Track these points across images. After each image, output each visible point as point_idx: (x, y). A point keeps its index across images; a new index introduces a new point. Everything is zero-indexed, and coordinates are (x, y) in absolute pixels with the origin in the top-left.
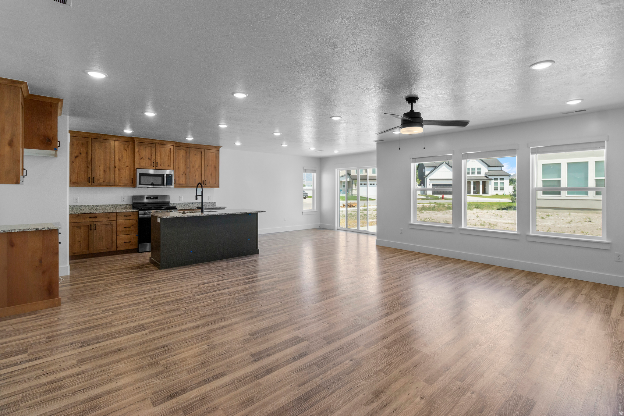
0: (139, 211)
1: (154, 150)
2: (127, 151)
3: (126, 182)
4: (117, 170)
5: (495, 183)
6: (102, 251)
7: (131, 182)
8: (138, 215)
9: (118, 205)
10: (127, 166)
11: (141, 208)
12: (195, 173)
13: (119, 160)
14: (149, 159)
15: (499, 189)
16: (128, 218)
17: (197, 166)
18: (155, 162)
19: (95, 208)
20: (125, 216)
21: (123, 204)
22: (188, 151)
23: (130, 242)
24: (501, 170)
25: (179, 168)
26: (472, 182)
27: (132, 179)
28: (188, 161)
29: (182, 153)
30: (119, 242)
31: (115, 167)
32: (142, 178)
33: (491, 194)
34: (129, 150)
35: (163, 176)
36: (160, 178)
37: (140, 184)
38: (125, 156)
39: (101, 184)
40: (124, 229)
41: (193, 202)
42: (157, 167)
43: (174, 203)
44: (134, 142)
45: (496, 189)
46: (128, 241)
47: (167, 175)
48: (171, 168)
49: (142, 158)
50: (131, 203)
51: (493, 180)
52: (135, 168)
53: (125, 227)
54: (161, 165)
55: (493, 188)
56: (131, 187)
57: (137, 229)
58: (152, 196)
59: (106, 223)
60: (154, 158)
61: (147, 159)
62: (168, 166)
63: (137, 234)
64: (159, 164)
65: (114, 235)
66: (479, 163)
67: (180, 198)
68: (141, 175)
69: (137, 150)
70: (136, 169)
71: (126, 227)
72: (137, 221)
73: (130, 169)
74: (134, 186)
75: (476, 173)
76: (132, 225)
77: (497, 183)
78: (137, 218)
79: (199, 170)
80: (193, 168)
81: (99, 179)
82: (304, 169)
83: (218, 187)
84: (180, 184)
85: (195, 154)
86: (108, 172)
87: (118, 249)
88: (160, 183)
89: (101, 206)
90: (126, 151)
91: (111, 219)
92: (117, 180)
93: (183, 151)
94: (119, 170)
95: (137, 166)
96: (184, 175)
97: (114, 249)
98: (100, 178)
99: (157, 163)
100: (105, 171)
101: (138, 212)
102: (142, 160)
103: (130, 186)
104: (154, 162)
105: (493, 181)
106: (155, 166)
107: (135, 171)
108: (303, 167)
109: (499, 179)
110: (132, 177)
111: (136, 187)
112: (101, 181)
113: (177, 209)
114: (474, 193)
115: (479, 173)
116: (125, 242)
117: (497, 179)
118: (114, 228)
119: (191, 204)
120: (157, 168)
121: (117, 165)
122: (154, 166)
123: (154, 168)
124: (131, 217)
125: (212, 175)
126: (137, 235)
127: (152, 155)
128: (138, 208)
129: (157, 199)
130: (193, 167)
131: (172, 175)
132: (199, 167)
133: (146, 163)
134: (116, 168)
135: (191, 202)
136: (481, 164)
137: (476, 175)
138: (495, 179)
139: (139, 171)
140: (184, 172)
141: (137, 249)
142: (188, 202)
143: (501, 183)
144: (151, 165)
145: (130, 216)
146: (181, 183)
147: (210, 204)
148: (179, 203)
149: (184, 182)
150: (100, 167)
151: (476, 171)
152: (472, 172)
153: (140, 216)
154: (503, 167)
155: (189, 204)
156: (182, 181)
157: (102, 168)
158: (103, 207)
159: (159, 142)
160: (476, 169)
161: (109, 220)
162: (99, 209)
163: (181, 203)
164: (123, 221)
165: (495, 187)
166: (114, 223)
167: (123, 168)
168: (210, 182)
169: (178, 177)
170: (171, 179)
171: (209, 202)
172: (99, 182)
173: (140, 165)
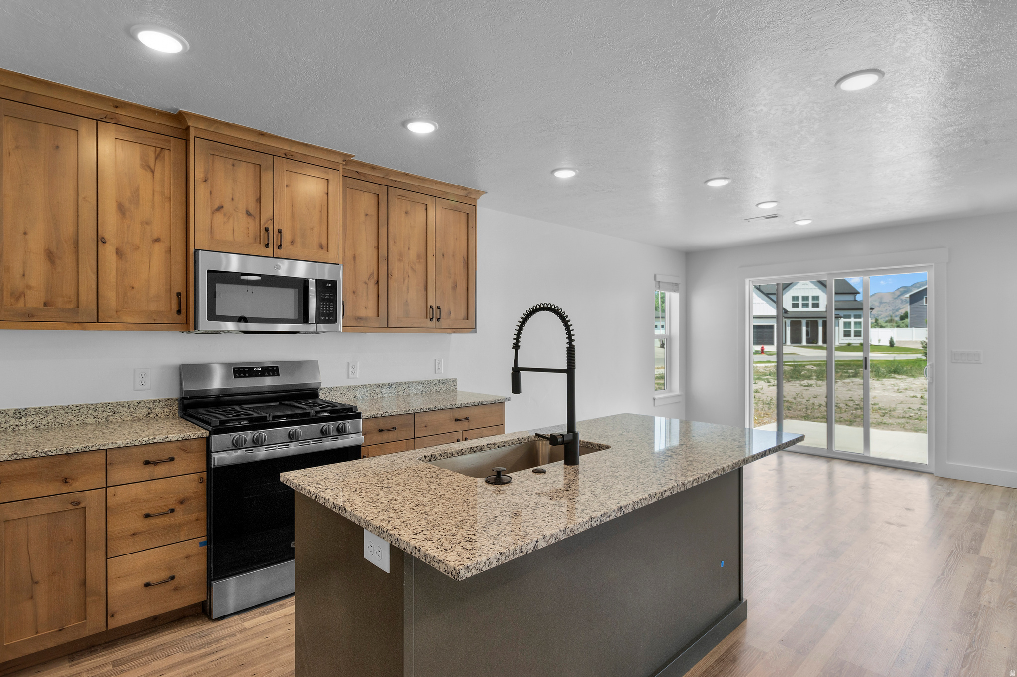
0: (210, 434)
1: (267, 177)
2: (158, 174)
3: (153, 307)
4: (108, 252)
5: (845, 323)
6: (32, 650)
7: (175, 307)
8: (208, 453)
9: (119, 404)
10: (158, 240)
11: (223, 422)
12: (406, 281)
13: (121, 209)
14: (248, 214)
15: (852, 334)
16: (160, 470)
17: (413, 254)
18: (271, 228)
19: (13, 422)
20: (147, 463)
21: (138, 399)
22: (383, 198)
23: (173, 578)
24: (855, 300)
25: (354, 258)
26: (804, 322)
27: (179, 294)
28: (383, 231)
29: (366, 202)
30: (117, 588)
31: (100, 240)
32: (221, 290)
33: (838, 344)
34: (166, 171)
35: (302, 285)
36: (290, 296)
37: (212, 316)
38: (145, 195)
39: (33, 316)
40: (139, 524)
41: (391, 382)
42: (280, 247)
43: (330, 389)
44: (187, 141)
45: (847, 334)
46: (164, 575)
47: (316, 281)
48: (332, 255)
49: (220, 208)
50: (176, 395)
51: (842, 319)
52: (192, 250)
53: (147, 516)
54: (293, 242)
55: (842, 333)
56: (176, 329)
57: (203, 515)
59: (53, 506)
60: (266, 212)
61: (242, 215)
62: (321, 247)
63: (204, 539)
64: (287, 236)
65: (95, 559)
66: (815, 287)
67: (350, 370)
68: (215, 277)
69: (198, 170)
70: (196, 251)
71: (151, 512)
72: (201, 480)
73: (169, 251)
74: (187, 323)
75: (810, 305)
76: (182, 502)
77: (849, 323)
78: (202, 466)
79: (420, 268)
80: (400, 260)
81: (23, 294)
82: (658, 280)
83: (474, 329)
84: (359, 319)
85: (406, 213)
86: (68, 260)
87: (114, 624)
88: (292, 313)
89: (38, 411)
90: (153, 172)
91: (77, 485)
92: (110, 296)
93: (366, 194)
94: (119, 253)
95: (199, 238)
96: (372, 286)
97: (95, 624)
98: (29, 287)
99: (280, 231)
100: (51, 256)
101: (208, 440)
102: (219, 217)
103: (171, 326)
104: (267, 230)
105: (842, 321)
106: (271, 245)
107: (190, 260)
108: (655, 276)
109: (852, 316)
110: (178, 287)
111: (196, 328)
112: (34, 300)
113: (358, 416)
114: (808, 341)
115: (816, 305)
116: (147, 585)
117: (849, 317)
118: (94, 524)
119: (384, 390)
120: (279, 253)
121: (109, 232)
122: (267, 246)
123: (269, 251)
124: (178, 467)
125: (455, 287)
126: (201, 544)
127: (259, 200)
128: (209, 424)
129: (273, 375)
130: (401, 258)
131: (334, 283)
132: (418, 257)
133: (238, 228)
134: (107, 245)
135: (386, 382)
136: (820, 289)
137: (810, 309)
138: (845, 317)
139: (207, 262)
140: (372, 274)
141: (203, 604)
142: (377, 383)
143: (855, 323)
144: (257, 238)
145: (172, 459)
146: (362, 313)
147: (442, 385)
148: (348, 388)
149: (371, 313)
150: (25, 233)
151: (810, 302)
152: (802, 303)
153: (215, 456)
154: (858, 295)
155: (378, 390)
156: (366, 308)
157: (37, 241)
158: (51, 416)
159: (286, 147)
160: (810, 299)
161: (65, 489)
162: (30, 426)
163: (356, 389)
164: (137, 490)
165: (844, 331)
166: (93, 500)
167: (137, 248)
168: (451, 313)
169: (354, 292)
170: (329, 300)
171: (439, 379)
172: (21, 303)
173: (212, 237)
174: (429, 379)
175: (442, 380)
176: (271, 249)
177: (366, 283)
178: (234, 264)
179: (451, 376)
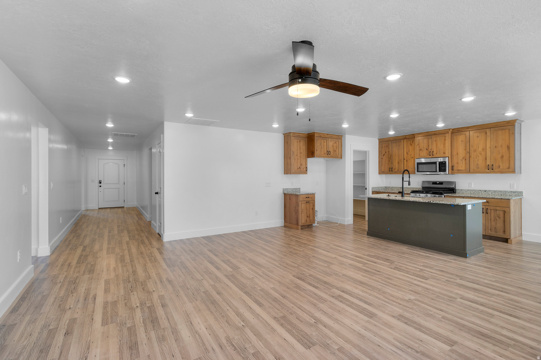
1: (430, 141)
4: (405, 161)
12: (477, 158)
13: (407, 153)
17: (480, 149)
22: (467, 135)
25: (457, 154)
28: (467, 145)
29: (461, 138)
31: (404, 159)
32: (420, 166)
35: (435, 163)
36: (435, 166)
37: (418, 171)
38: (411, 150)
41: (486, 190)
42: (433, 155)
43: (462, 190)
44: (415, 138)
47: (439, 162)
48: (447, 155)
49: (421, 149)
54: (437, 153)
58: (438, 182)
60: (430, 148)
61: (425, 150)
62: (444, 153)
64: (435, 152)
67: (470, 185)
68: (418, 164)
69: (417, 144)
70: (415, 159)
81: (395, 169)
84: (459, 170)
85: (478, 137)
86: (400, 163)
88: (435, 170)
93: (462, 135)
94: (407, 161)
95: (417, 156)
96: (464, 160)
98: (396, 167)
99: (433, 152)
100: (398, 163)
102: (421, 151)
104: (430, 152)
111: (414, 174)
119: (483, 192)
120: (433, 157)
121: (405, 158)
123: (431, 157)
125: (502, 157)
127: (429, 145)
129: (441, 184)
130: (475, 151)
131: (445, 162)
132: (483, 149)
133: (424, 153)
135: (484, 190)
139: (417, 161)
140: (464, 158)
144: (428, 154)
146: (460, 168)
148: (468, 190)
149: (463, 168)
155: (480, 192)
157: (397, 161)
159: (434, 132)
163: (471, 190)
167: (409, 160)
168: (500, 166)
169: (457, 163)
170: (444, 166)
171: (511, 191)
172: (395, 171)
173: (419, 156)
174: (505, 190)
175: (513, 191)
176: (431, 156)
177: (462, 160)
178: (423, 160)
179: (520, 190)
